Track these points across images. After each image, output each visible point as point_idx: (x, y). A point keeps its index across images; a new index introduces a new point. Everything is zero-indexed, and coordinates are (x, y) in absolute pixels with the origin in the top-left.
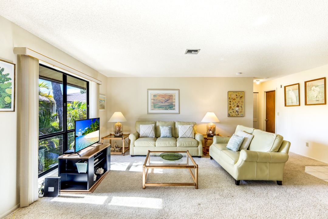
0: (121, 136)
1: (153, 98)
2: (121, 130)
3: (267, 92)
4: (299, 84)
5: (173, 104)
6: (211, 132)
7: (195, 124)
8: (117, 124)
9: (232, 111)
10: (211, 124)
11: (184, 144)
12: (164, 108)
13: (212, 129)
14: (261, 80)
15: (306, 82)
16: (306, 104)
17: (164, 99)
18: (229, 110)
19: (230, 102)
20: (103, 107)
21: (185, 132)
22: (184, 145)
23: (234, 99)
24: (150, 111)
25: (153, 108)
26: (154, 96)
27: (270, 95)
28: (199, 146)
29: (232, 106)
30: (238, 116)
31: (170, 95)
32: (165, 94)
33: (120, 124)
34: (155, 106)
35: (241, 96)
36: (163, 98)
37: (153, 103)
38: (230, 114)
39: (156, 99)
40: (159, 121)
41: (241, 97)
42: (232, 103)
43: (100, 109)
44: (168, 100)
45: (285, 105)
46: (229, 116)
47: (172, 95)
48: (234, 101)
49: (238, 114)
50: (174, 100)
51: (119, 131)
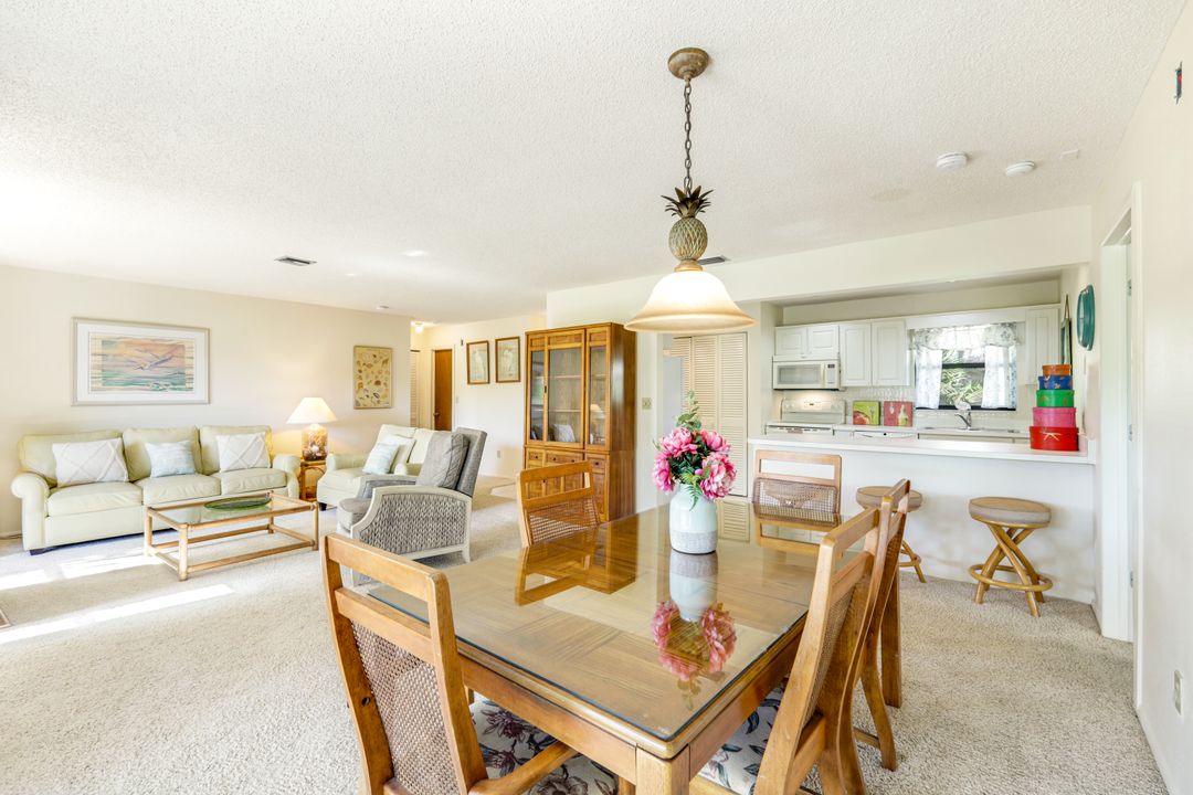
1: (100, 351)
3: (436, 352)
4: (487, 342)
5: (187, 371)
6: (315, 448)
7: (269, 431)
9: (363, 395)
10: (315, 429)
11: (247, 482)
12: (151, 384)
13: (319, 441)
14: (426, 324)
15: (497, 341)
16: (497, 381)
17: (148, 355)
18: (356, 392)
19: (360, 371)
21: (241, 454)
22: (244, 487)
23: (370, 366)
24: (84, 395)
25: (100, 385)
26: (107, 343)
27: (443, 359)
28: (289, 486)
29: (365, 381)
30: (379, 406)
31: (172, 345)
32: (154, 340)
34: (107, 377)
35: (385, 358)
36: (146, 351)
37: (102, 368)
38: (360, 401)
39: (115, 355)
40: (134, 429)
41: (385, 362)
42: (363, 375)
44: (163, 361)
45: (469, 382)
46: (357, 406)
47: (183, 346)
48: (369, 370)
49: (379, 402)
50: (188, 361)
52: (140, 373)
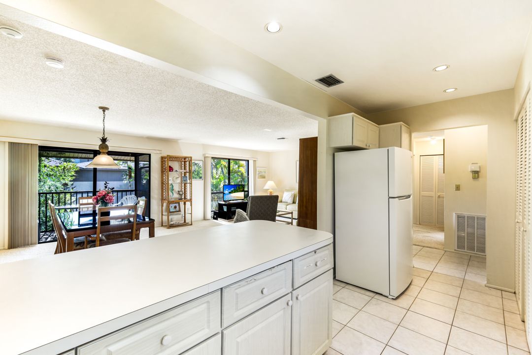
8: (270, 190)
20: (263, 177)
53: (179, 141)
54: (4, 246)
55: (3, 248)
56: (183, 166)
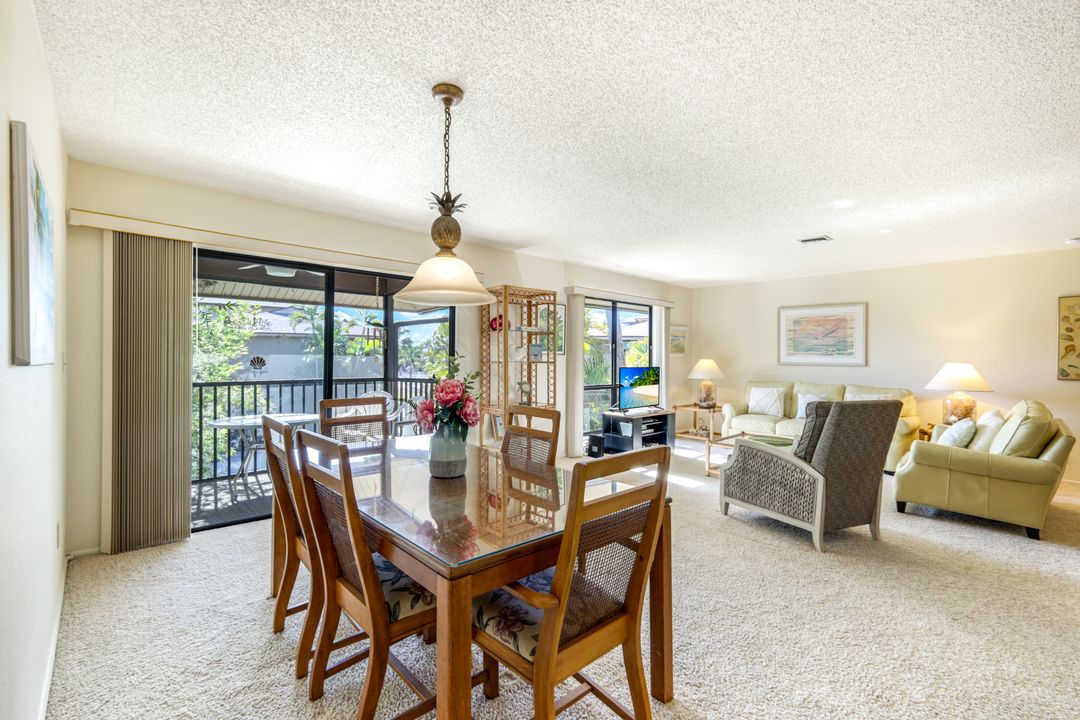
0: (709, 407)
1: (793, 328)
2: (713, 396)
5: (849, 340)
8: (704, 383)
9: (1075, 361)
10: (958, 397)
12: (823, 350)
17: (821, 329)
18: (1061, 358)
19: (1069, 330)
20: (680, 349)
24: (784, 359)
25: (792, 351)
26: (796, 322)
31: (838, 319)
32: (825, 317)
33: (710, 383)
34: (796, 346)
36: (820, 325)
37: (793, 340)
38: (1069, 370)
39: (800, 330)
40: (801, 383)
43: (672, 352)
44: (831, 332)
46: (1063, 375)
47: (845, 319)
50: (849, 331)
51: (708, 397)
52: (815, 342)
53: (518, 251)
54: (99, 545)
55: (95, 550)
56: (525, 316)
